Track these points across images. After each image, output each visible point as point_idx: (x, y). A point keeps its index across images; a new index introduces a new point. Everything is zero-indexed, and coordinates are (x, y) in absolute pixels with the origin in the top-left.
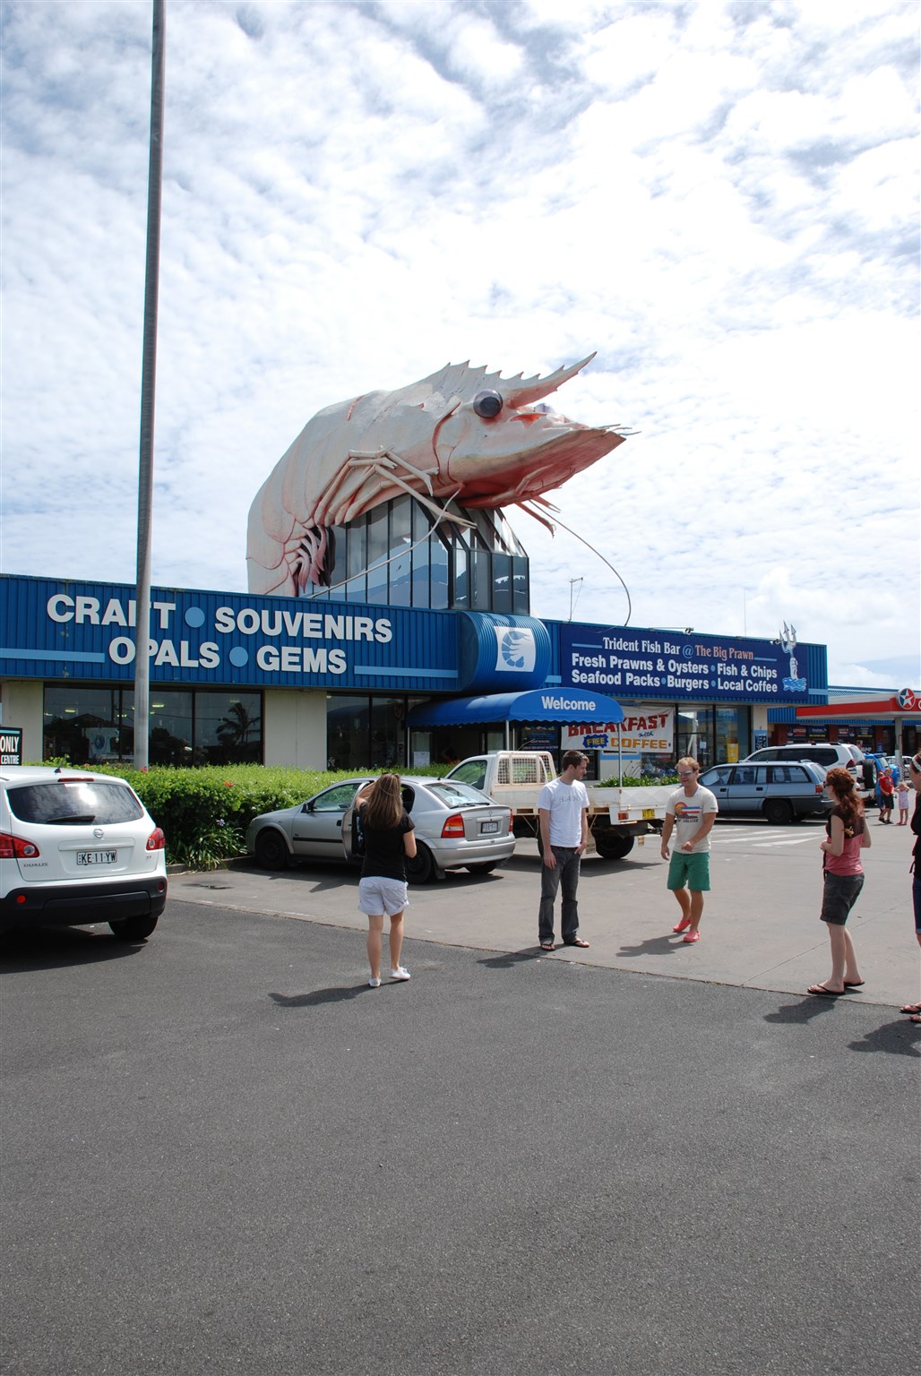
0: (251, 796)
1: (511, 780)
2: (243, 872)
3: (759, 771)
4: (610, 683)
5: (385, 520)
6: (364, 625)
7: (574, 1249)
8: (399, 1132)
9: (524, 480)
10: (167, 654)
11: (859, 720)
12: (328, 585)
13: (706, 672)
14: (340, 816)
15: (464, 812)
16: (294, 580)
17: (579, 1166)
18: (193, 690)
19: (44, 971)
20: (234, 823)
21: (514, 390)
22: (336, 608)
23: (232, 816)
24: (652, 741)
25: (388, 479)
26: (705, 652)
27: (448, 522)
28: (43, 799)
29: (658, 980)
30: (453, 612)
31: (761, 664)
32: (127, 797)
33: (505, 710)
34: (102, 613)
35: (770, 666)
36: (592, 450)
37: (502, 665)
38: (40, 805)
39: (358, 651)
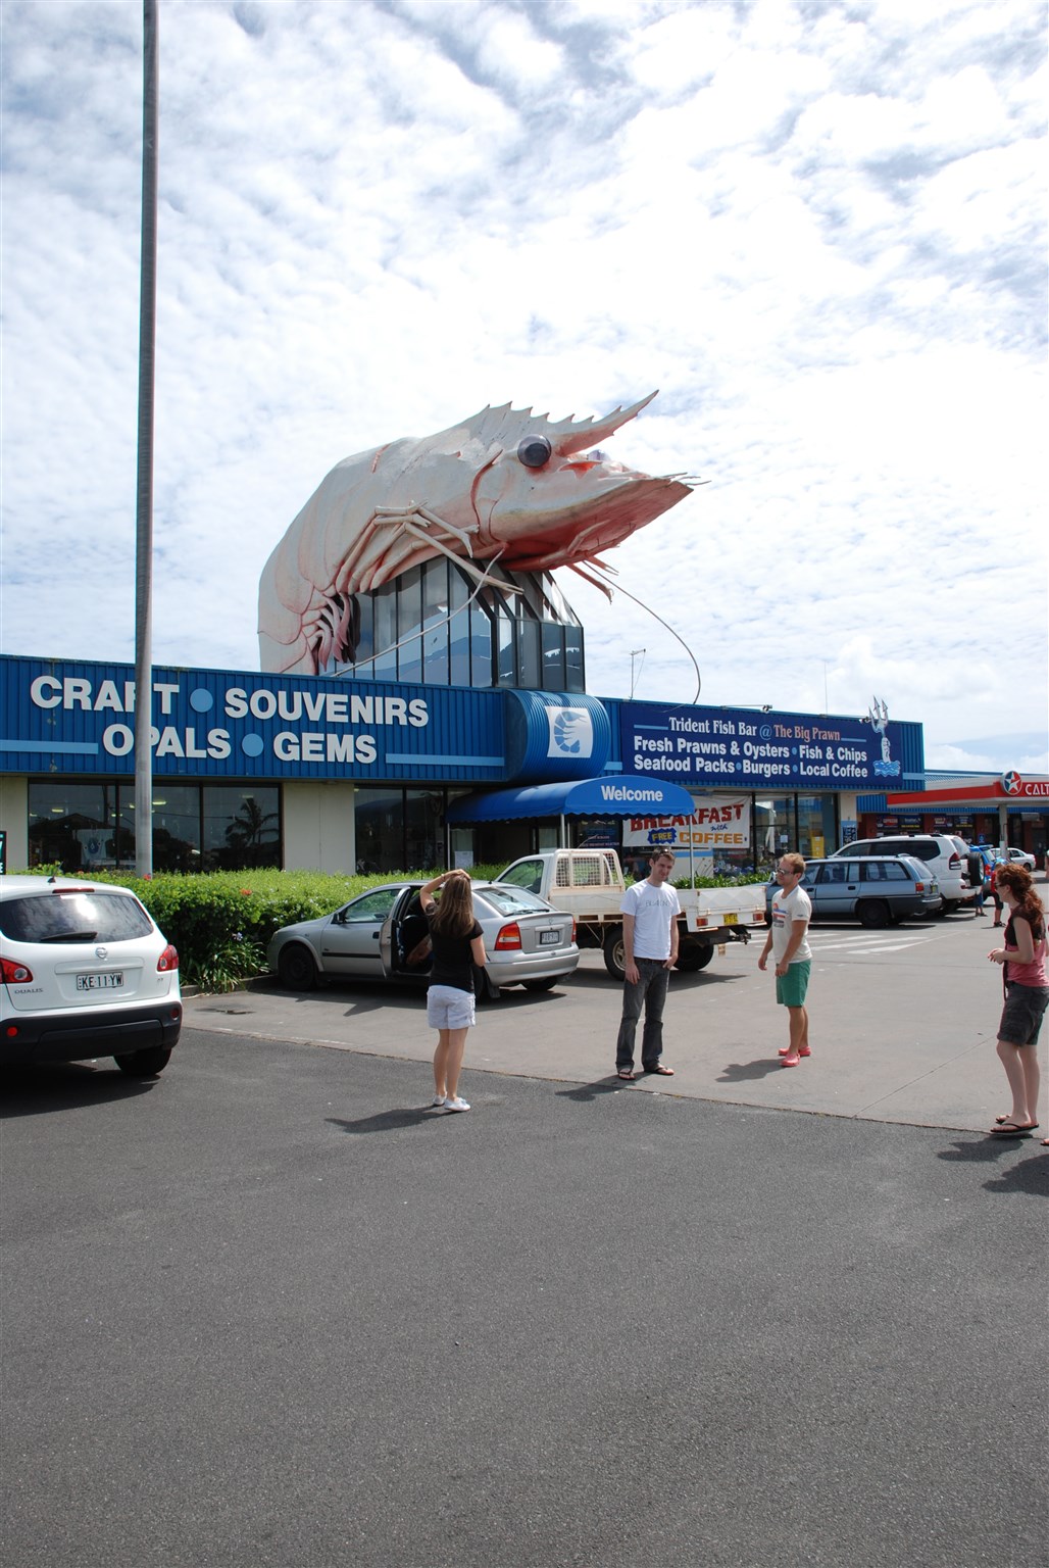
0: (272, 905)
1: (572, 883)
2: (265, 993)
3: (851, 867)
4: (678, 769)
5: (418, 586)
6: (396, 707)
7: (697, 1441)
8: (474, 1301)
9: (577, 538)
10: (170, 743)
11: (957, 808)
12: (353, 661)
13: (787, 755)
14: (377, 927)
15: (519, 920)
16: (314, 656)
17: (692, 1339)
18: (200, 784)
19: (41, 1115)
20: (252, 937)
21: (564, 435)
22: (363, 688)
23: (251, 929)
24: (726, 835)
25: (421, 539)
26: (786, 733)
27: (490, 587)
28: (34, 913)
29: (758, 1112)
30: (499, 691)
31: (849, 746)
32: (132, 908)
33: (559, 801)
34: (94, 696)
35: (859, 748)
36: (655, 502)
37: (555, 751)
38: (32, 921)
39: (389, 736)
